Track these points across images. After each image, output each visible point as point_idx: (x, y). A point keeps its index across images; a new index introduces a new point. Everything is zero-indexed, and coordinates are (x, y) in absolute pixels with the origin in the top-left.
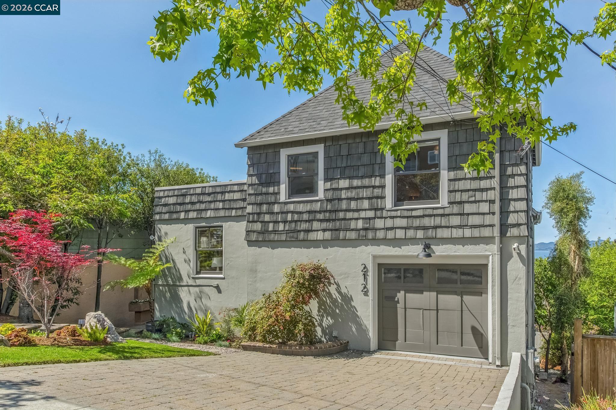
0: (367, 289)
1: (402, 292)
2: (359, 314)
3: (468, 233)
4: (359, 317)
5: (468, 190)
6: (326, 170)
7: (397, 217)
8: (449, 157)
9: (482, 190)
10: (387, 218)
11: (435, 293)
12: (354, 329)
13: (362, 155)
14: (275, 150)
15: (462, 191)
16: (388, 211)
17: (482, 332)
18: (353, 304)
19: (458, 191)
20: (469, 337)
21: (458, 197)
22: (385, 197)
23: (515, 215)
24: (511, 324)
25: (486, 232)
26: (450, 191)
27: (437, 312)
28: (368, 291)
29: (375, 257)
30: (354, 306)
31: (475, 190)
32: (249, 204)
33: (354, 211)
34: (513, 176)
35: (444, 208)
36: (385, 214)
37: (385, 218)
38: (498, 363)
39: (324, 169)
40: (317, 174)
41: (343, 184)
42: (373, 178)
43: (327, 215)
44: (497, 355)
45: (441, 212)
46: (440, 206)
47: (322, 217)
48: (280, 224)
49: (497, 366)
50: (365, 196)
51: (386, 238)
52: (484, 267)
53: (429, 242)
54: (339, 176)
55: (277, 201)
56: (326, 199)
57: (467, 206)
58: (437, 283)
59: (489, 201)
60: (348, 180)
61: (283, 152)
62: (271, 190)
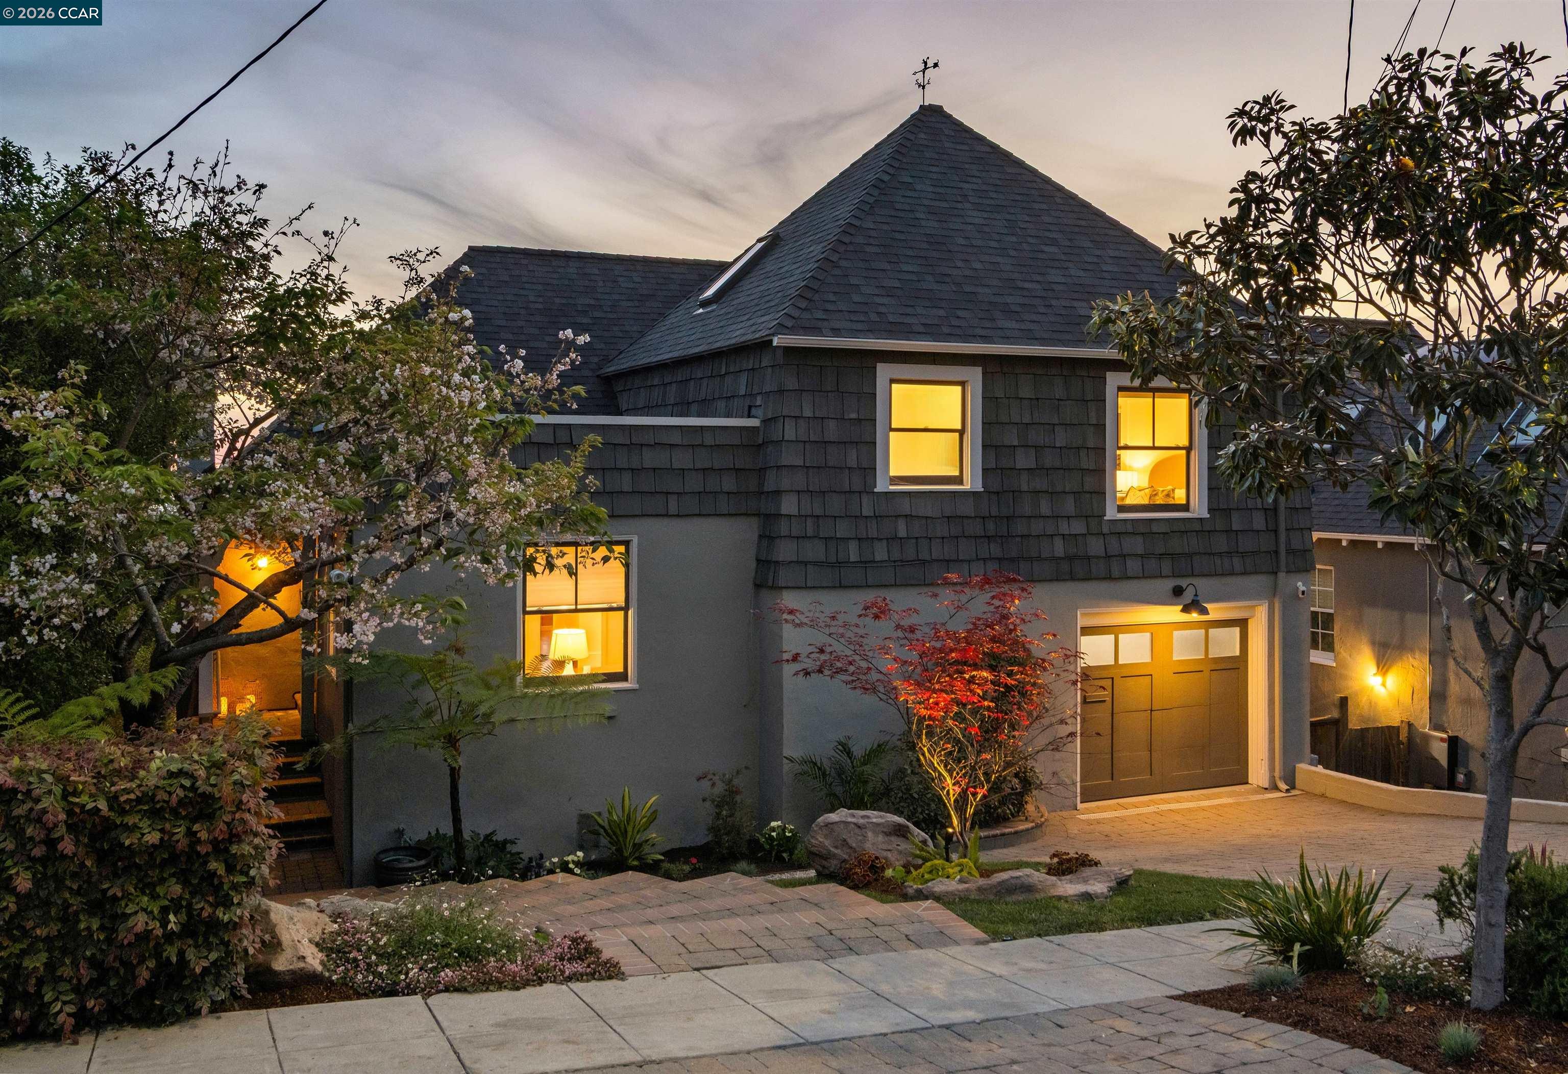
1: (1117, 681)
6: (988, 426)
7: (1125, 534)
10: (1109, 535)
14: (863, 365)
16: (1110, 520)
21: (1223, 500)
22: (1104, 494)
23: (1299, 534)
26: (1211, 489)
33: (1045, 519)
35: (1201, 519)
36: (1103, 527)
37: (1105, 535)
38: (1283, 786)
39: (983, 423)
40: (961, 432)
41: (1024, 460)
42: (1083, 453)
43: (991, 526)
44: (1277, 774)
45: (1198, 527)
46: (1195, 515)
47: (980, 532)
48: (877, 545)
49: (1288, 791)
50: (1067, 490)
51: (1109, 578)
52: (1242, 623)
53: (1183, 582)
54: (1016, 443)
55: (868, 488)
56: (987, 491)
57: (1235, 517)
58: (1175, 658)
59: (1266, 509)
60: (1032, 451)
61: (883, 371)
62: (852, 461)
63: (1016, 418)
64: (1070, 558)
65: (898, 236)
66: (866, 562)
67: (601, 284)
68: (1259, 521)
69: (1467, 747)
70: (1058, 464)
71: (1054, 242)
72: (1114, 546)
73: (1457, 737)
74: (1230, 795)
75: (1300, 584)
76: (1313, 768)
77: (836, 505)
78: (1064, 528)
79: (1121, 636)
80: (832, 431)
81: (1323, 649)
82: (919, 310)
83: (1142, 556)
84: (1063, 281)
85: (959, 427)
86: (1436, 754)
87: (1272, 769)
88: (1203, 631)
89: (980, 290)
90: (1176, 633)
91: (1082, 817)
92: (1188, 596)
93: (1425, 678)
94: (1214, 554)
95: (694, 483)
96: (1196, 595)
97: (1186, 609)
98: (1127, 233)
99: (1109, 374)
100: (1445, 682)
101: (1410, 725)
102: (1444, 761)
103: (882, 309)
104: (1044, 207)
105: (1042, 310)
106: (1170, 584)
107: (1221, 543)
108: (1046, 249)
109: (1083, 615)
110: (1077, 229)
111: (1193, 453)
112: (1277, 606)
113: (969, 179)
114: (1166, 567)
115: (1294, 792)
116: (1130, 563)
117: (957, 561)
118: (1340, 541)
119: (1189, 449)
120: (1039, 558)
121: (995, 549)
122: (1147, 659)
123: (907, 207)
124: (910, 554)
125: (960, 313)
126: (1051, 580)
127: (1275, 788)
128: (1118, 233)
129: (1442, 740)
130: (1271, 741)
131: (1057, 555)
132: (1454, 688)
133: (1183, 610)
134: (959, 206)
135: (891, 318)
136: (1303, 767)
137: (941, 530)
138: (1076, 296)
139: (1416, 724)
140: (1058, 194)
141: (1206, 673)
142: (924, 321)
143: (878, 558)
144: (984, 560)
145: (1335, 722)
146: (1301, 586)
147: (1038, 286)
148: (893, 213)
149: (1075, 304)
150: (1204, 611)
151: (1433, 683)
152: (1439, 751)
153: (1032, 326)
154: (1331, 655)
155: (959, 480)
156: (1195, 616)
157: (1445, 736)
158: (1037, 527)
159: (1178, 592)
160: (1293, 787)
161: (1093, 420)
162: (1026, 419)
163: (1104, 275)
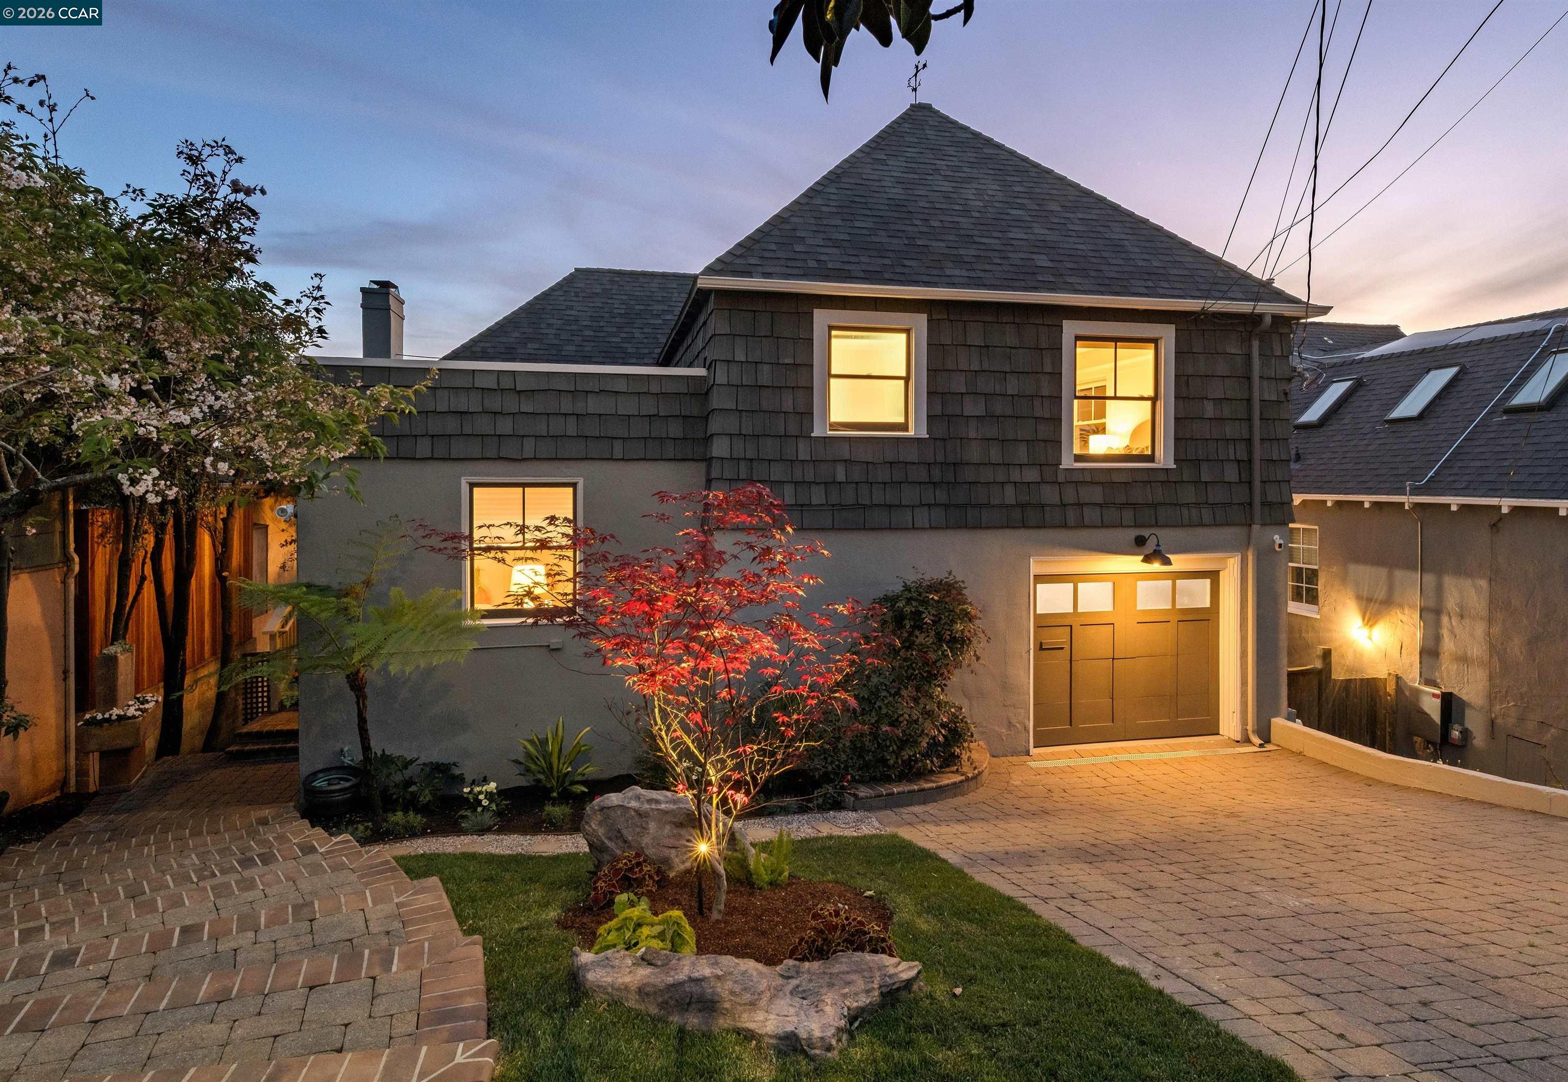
1: (1076, 629)
7: (1083, 483)
8: (1177, 378)
10: (1064, 484)
13: (1013, 351)
14: (800, 311)
16: (1066, 469)
19: (1192, 440)
21: (1191, 451)
22: (1059, 443)
23: (1276, 487)
25: (1235, 516)
26: (1178, 440)
29: (1038, 563)
33: (996, 466)
34: (1272, 422)
35: (1167, 470)
36: (1059, 475)
37: (1061, 484)
38: (1257, 740)
39: (928, 370)
40: (907, 379)
41: (973, 408)
42: (1037, 402)
43: (937, 474)
44: (1250, 728)
45: (1163, 477)
46: (1160, 466)
47: (924, 477)
48: (814, 489)
49: (1261, 746)
50: (1019, 438)
51: (1065, 526)
52: (1213, 576)
53: (1145, 532)
54: (963, 390)
55: (804, 433)
56: (933, 439)
57: (1204, 467)
58: (1139, 608)
59: (1239, 461)
60: (982, 400)
61: (821, 317)
62: (788, 405)
63: (963, 365)
64: (1023, 506)
65: (857, 199)
66: (802, 506)
67: (676, 295)
68: (1231, 473)
69: (1463, 704)
70: (1009, 411)
71: (1022, 207)
72: (1070, 496)
73: (1451, 694)
74: (1197, 747)
75: (1276, 537)
76: (1290, 724)
77: (769, 448)
78: (1016, 475)
79: (1080, 585)
80: (765, 375)
81: (1307, 602)
82: (863, 259)
83: (1100, 505)
84: (1025, 237)
85: (904, 374)
86: (1427, 709)
87: (1244, 722)
88: (1170, 582)
89: (934, 244)
90: (1139, 583)
91: (1032, 764)
92: (1151, 546)
93: (1415, 634)
94: (1181, 506)
95: (640, 429)
96: (1158, 545)
97: (1147, 559)
98: (1101, 200)
99: (1065, 323)
100: (1438, 638)
101: (1398, 678)
102: (1436, 717)
103: (823, 258)
104: (1016, 179)
105: (998, 261)
106: (1133, 533)
107: (1189, 495)
108: (1010, 211)
109: (1035, 562)
110: (1048, 197)
111: (1158, 403)
112: (1250, 558)
113: (945, 158)
114: (1128, 515)
115: (1269, 747)
116: (1087, 511)
117: (900, 506)
118: (1325, 502)
119: (1154, 400)
120: (988, 505)
121: (941, 496)
122: (1110, 608)
123: (876, 178)
124: (849, 497)
125: (907, 263)
126: (1002, 527)
127: (1247, 741)
128: (1091, 200)
129: (1434, 695)
130: (1244, 694)
131: (1008, 502)
132: (1448, 645)
133: (1144, 561)
134: (930, 177)
135: (830, 265)
136: (1279, 723)
137: (883, 475)
138: (1036, 250)
139: (1404, 677)
140: (1034, 170)
141: (1173, 624)
142: (863, 268)
143: (814, 502)
144: (929, 505)
145: (1319, 672)
146: (1277, 539)
147: (997, 241)
148: (859, 182)
149: (1034, 256)
150: (1167, 562)
151: (1424, 638)
152: (1432, 707)
153: (982, 275)
154: (1314, 607)
155: (904, 427)
156: (1156, 567)
157: (1437, 692)
158: (987, 475)
159: (1140, 542)
160: (1268, 741)
161: (1048, 368)
162: (975, 366)
163: (1070, 233)
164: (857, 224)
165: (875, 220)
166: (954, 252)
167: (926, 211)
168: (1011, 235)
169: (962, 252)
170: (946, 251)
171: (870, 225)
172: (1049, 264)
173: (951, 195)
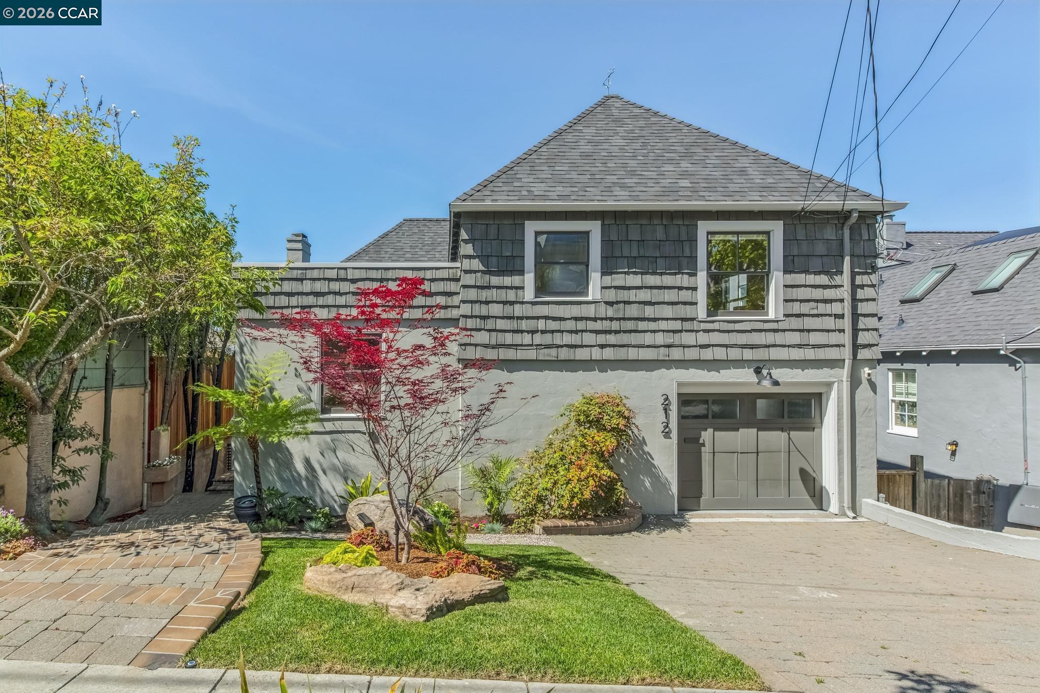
0: (670, 429)
1: (710, 431)
2: (655, 462)
3: (810, 354)
4: (655, 467)
5: (808, 301)
6: (605, 259)
7: (713, 331)
8: (785, 257)
9: (825, 301)
10: (699, 331)
11: (755, 430)
12: (647, 484)
13: (661, 243)
14: (516, 222)
15: (801, 301)
16: (701, 322)
17: (815, 475)
18: (646, 449)
19: (797, 300)
20: (797, 484)
21: (796, 308)
22: (696, 304)
23: (866, 333)
24: (860, 465)
25: (832, 354)
26: (786, 301)
27: (758, 455)
28: (670, 432)
29: (680, 385)
30: (648, 453)
31: (817, 301)
32: (464, 302)
33: (649, 320)
34: (862, 287)
35: (777, 321)
36: (695, 325)
37: (697, 331)
38: (851, 514)
39: (602, 257)
40: (587, 264)
41: (633, 281)
42: (679, 276)
43: (607, 324)
44: (846, 505)
45: (774, 327)
46: (773, 319)
47: (598, 327)
48: (525, 334)
49: (854, 518)
50: (666, 301)
51: (700, 360)
52: (816, 396)
53: (761, 365)
54: (626, 270)
55: (519, 299)
56: (605, 301)
57: (807, 320)
58: (758, 418)
59: (835, 315)
60: (639, 276)
61: (529, 226)
63: (626, 253)
64: (668, 346)
66: (517, 345)
68: (828, 323)
70: (658, 283)
71: (675, 151)
76: (880, 503)
77: (496, 309)
78: (664, 325)
80: (494, 264)
81: (909, 426)
82: (558, 189)
83: (726, 346)
87: (841, 501)
88: (782, 400)
89: (609, 177)
90: (759, 400)
91: (675, 520)
92: (765, 374)
94: (788, 346)
96: (769, 373)
99: (700, 223)
104: (673, 135)
105: (652, 185)
106: (752, 365)
107: (795, 338)
111: (771, 275)
112: (845, 384)
113: (624, 125)
115: (860, 518)
116: (716, 350)
117: (582, 345)
118: (921, 352)
119: (768, 273)
121: (611, 339)
122: (736, 418)
123: (575, 140)
124: (548, 340)
125: (588, 189)
127: (845, 513)
130: (841, 480)
131: (658, 343)
134: (612, 138)
136: (868, 502)
137: (571, 325)
138: (681, 177)
141: (785, 430)
142: (558, 194)
143: (525, 343)
144: (602, 345)
145: (912, 474)
146: (867, 370)
147: (654, 173)
149: (679, 181)
154: (915, 429)
155: (585, 294)
158: (642, 325)
159: (758, 371)
160: (860, 515)
161: (687, 253)
162: (634, 254)
163: (708, 165)
164: (557, 168)
165: (570, 165)
166: (622, 181)
167: (605, 158)
168: (663, 169)
169: (626, 181)
170: (616, 181)
171: (567, 168)
172: (690, 185)
173: (625, 147)
